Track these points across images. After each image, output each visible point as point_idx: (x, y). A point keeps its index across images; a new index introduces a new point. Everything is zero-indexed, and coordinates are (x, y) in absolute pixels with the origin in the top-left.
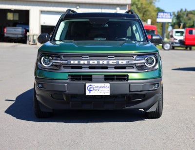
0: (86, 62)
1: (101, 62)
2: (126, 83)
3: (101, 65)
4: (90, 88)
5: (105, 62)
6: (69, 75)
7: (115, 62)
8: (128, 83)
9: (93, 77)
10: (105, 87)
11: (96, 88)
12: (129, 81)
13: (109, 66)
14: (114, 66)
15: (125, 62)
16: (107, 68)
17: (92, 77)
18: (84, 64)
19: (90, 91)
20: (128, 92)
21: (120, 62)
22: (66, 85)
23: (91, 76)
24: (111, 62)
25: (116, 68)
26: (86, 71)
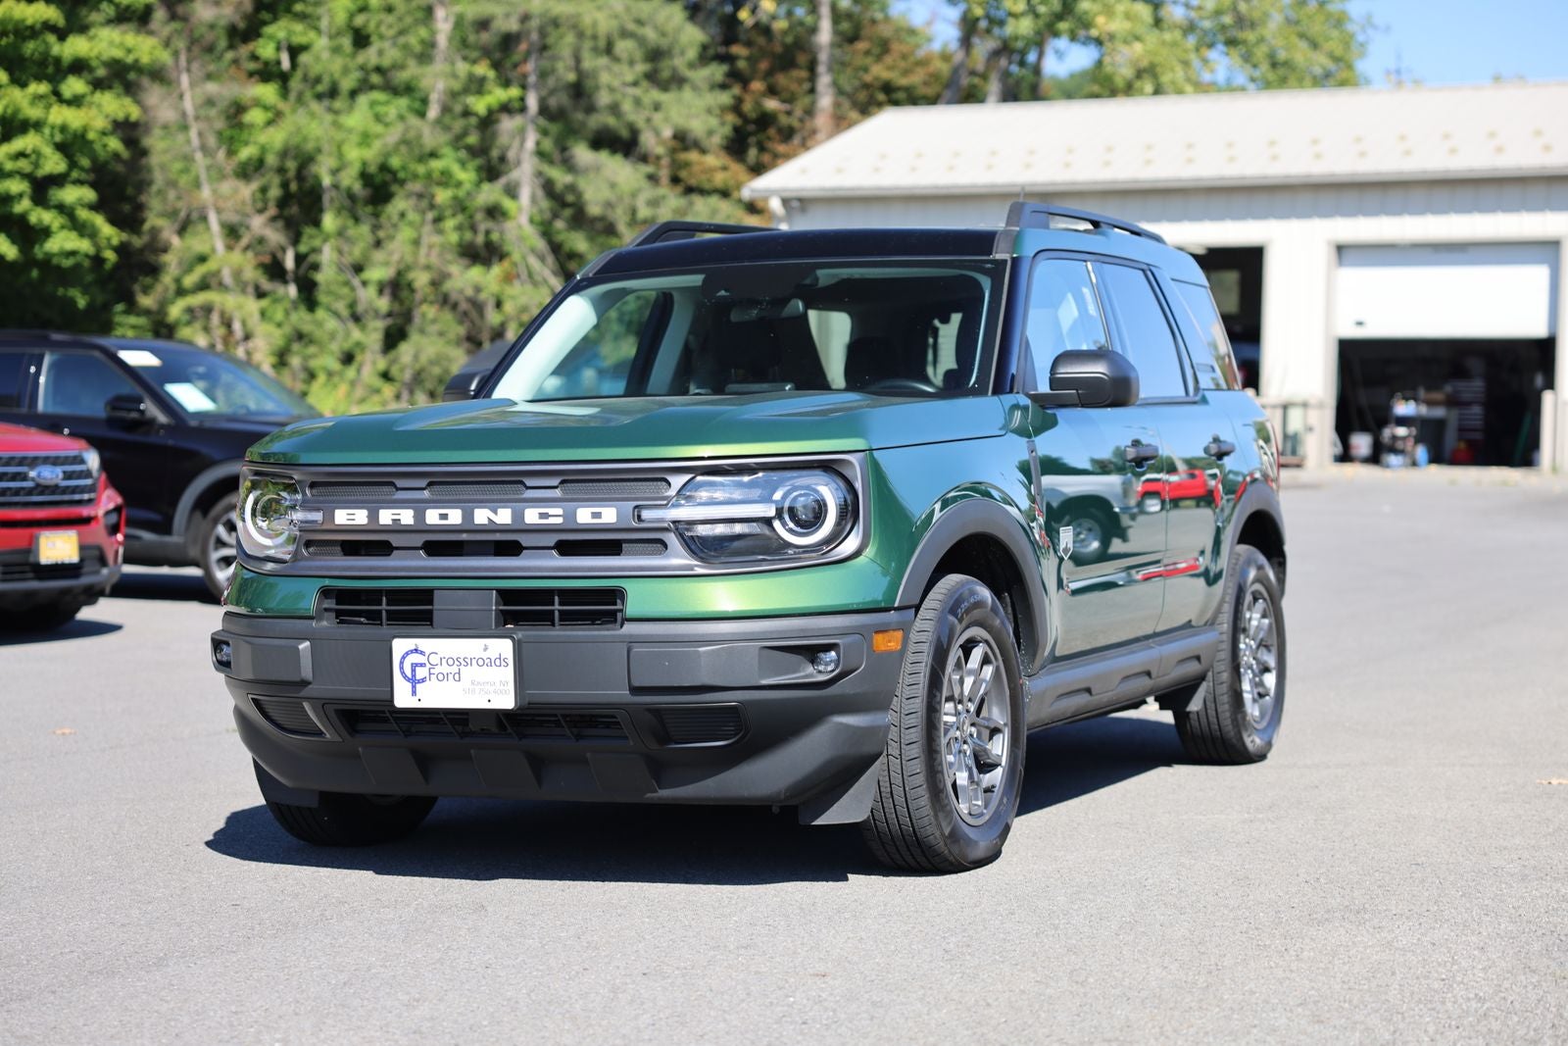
0: (407, 517)
1: (481, 516)
2: (614, 641)
3: (482, 530)
4: (414, 666)
5: (504, 517)
6: (326, 593)
7: (556, 516)
8: (622, 639)
9: (439, 604)
10: (491, 663)
11: (445, 669)
12: (629, 628)
13: (525, 540)
14: (551, 540)
15: (609, 515)
16: (511, 549)
17: (431, 602)
18: (397, 529)
19: (414, 681)
20: (622, 694)
21: (584, 516)
22: (304, 645)
23: (427, 596)
24: (532, 516)
25: (566, 548)
26: (408, 567)
